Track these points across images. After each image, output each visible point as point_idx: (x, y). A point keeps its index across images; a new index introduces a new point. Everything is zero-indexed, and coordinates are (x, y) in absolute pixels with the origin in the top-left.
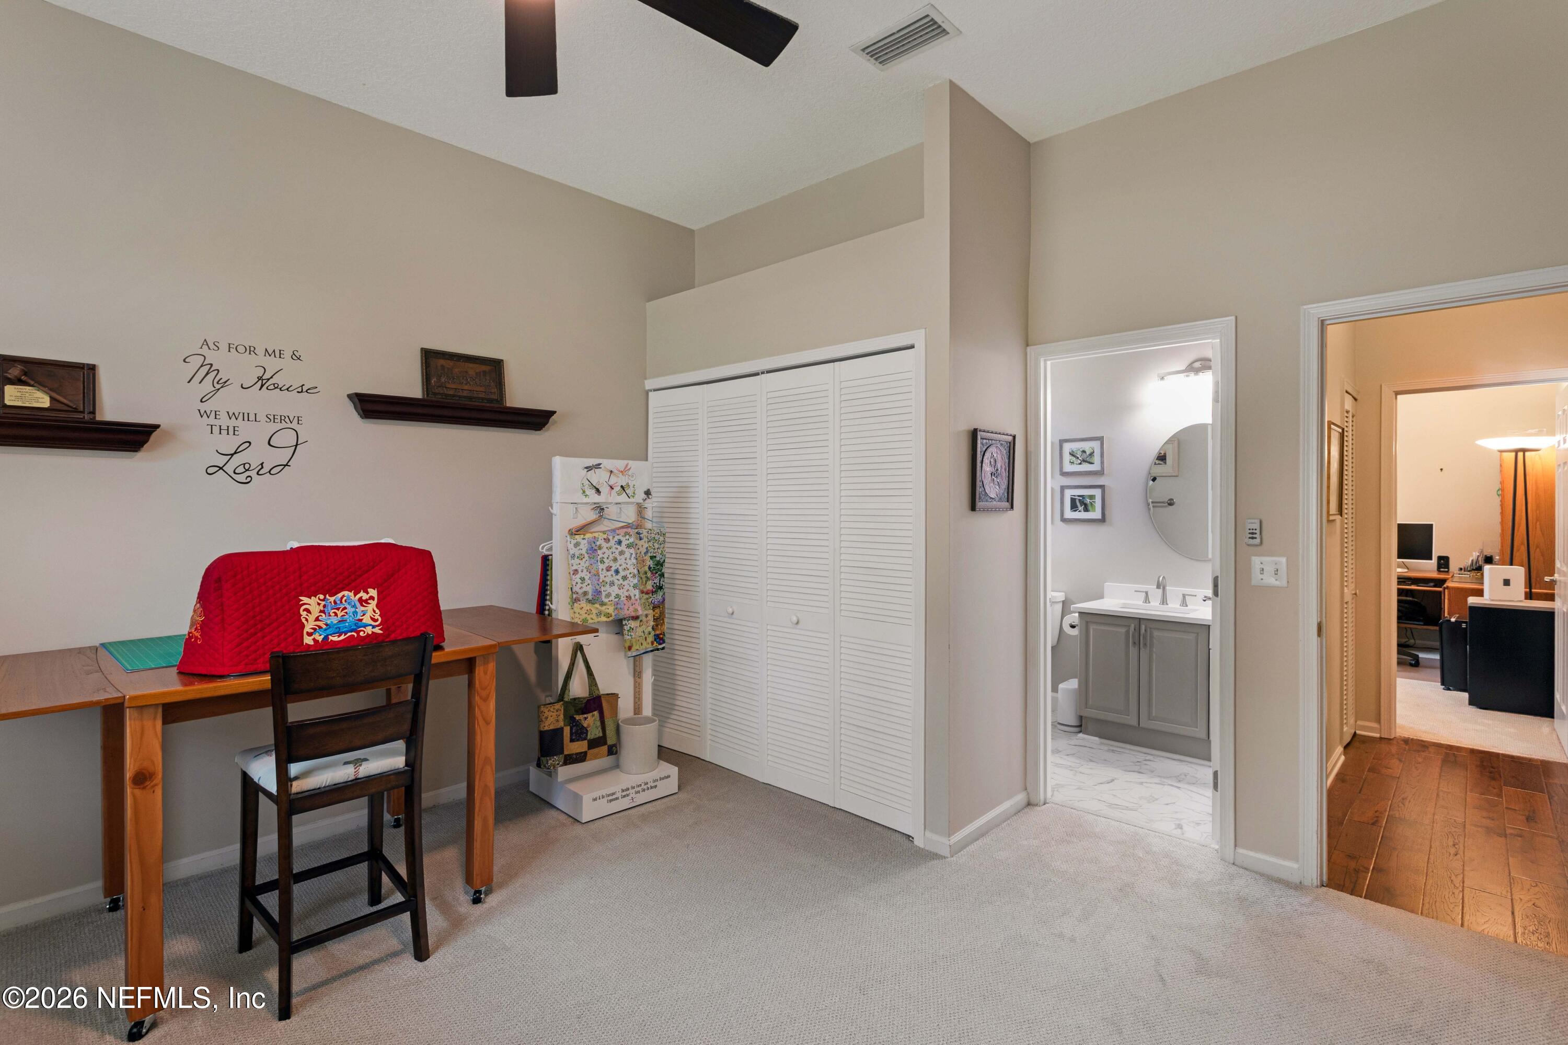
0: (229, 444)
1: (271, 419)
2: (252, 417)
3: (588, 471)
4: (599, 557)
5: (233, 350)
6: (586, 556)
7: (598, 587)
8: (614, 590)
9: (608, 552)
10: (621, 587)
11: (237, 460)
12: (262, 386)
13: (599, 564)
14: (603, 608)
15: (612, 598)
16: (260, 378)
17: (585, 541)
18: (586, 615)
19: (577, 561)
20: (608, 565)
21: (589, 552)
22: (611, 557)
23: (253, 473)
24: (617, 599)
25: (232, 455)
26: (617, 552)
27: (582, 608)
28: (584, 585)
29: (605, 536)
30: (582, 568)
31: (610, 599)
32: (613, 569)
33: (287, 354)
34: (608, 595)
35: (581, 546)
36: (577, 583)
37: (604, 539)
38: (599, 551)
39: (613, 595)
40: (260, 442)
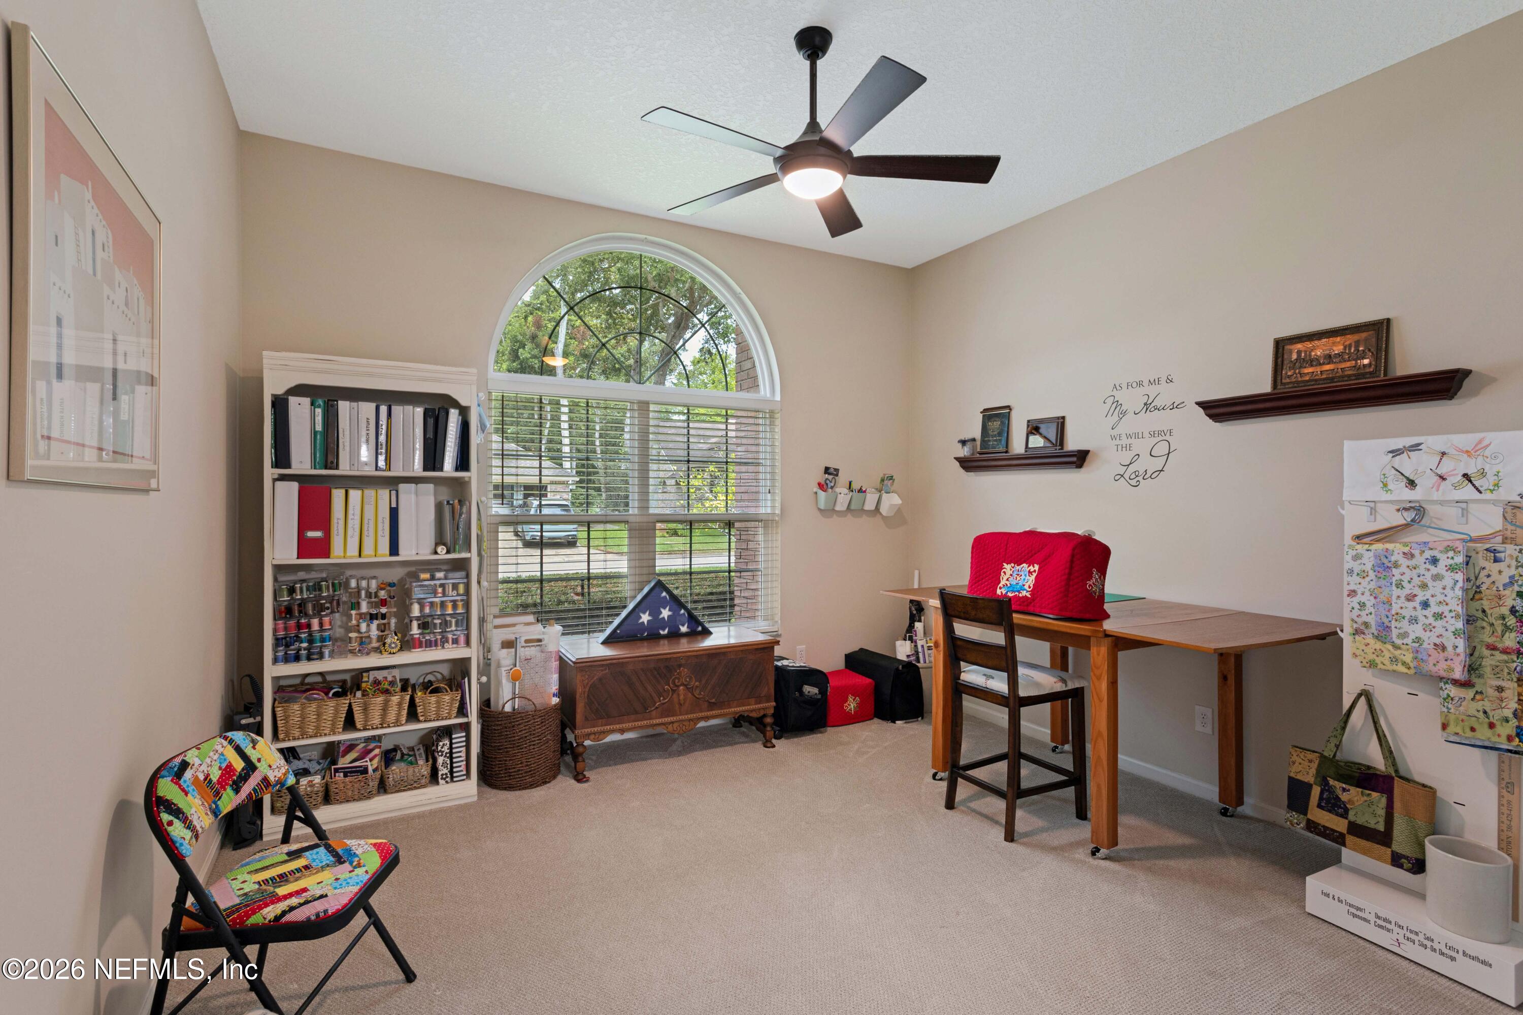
0: (1126, 457)
1: (1153, 434)
2: (1140, 436)
3: (1393, 457)
4: (1394, 579)
5: (1130, 387)
6: (1372, 575)
7: (1386, 620)
8: (1416, 631)
9: (1409, 574)
10: (1428, 628)
11: (1132, 468)
12: (1147, 409)
13: (1394, 588)
14: (1398, 652)
15: (1408, 641)
16: (1145, 404)
17: (1371, 554)
18: (1374, 656)
19: (1355, 579)
20: (1409, 592)
21: (1377, 568)
22: (1416, 581)
23: (1140, 479)
24: (1417, 645)
25: (1128, 465)
26: (1428, 575)
27: (1367, 645)
28: (1363, 613)
29: (1406, 549)
30: (1363, 590)
31: (1405, 641)
32: (1419, 599)
33: (1163, 380)
34: (1405, 635)
35: (1364, 560)
36: (1353, 608)
37: (1404, 553)
38: (1394, 570)
39: (1412, 636)
40: (1145, 455)
